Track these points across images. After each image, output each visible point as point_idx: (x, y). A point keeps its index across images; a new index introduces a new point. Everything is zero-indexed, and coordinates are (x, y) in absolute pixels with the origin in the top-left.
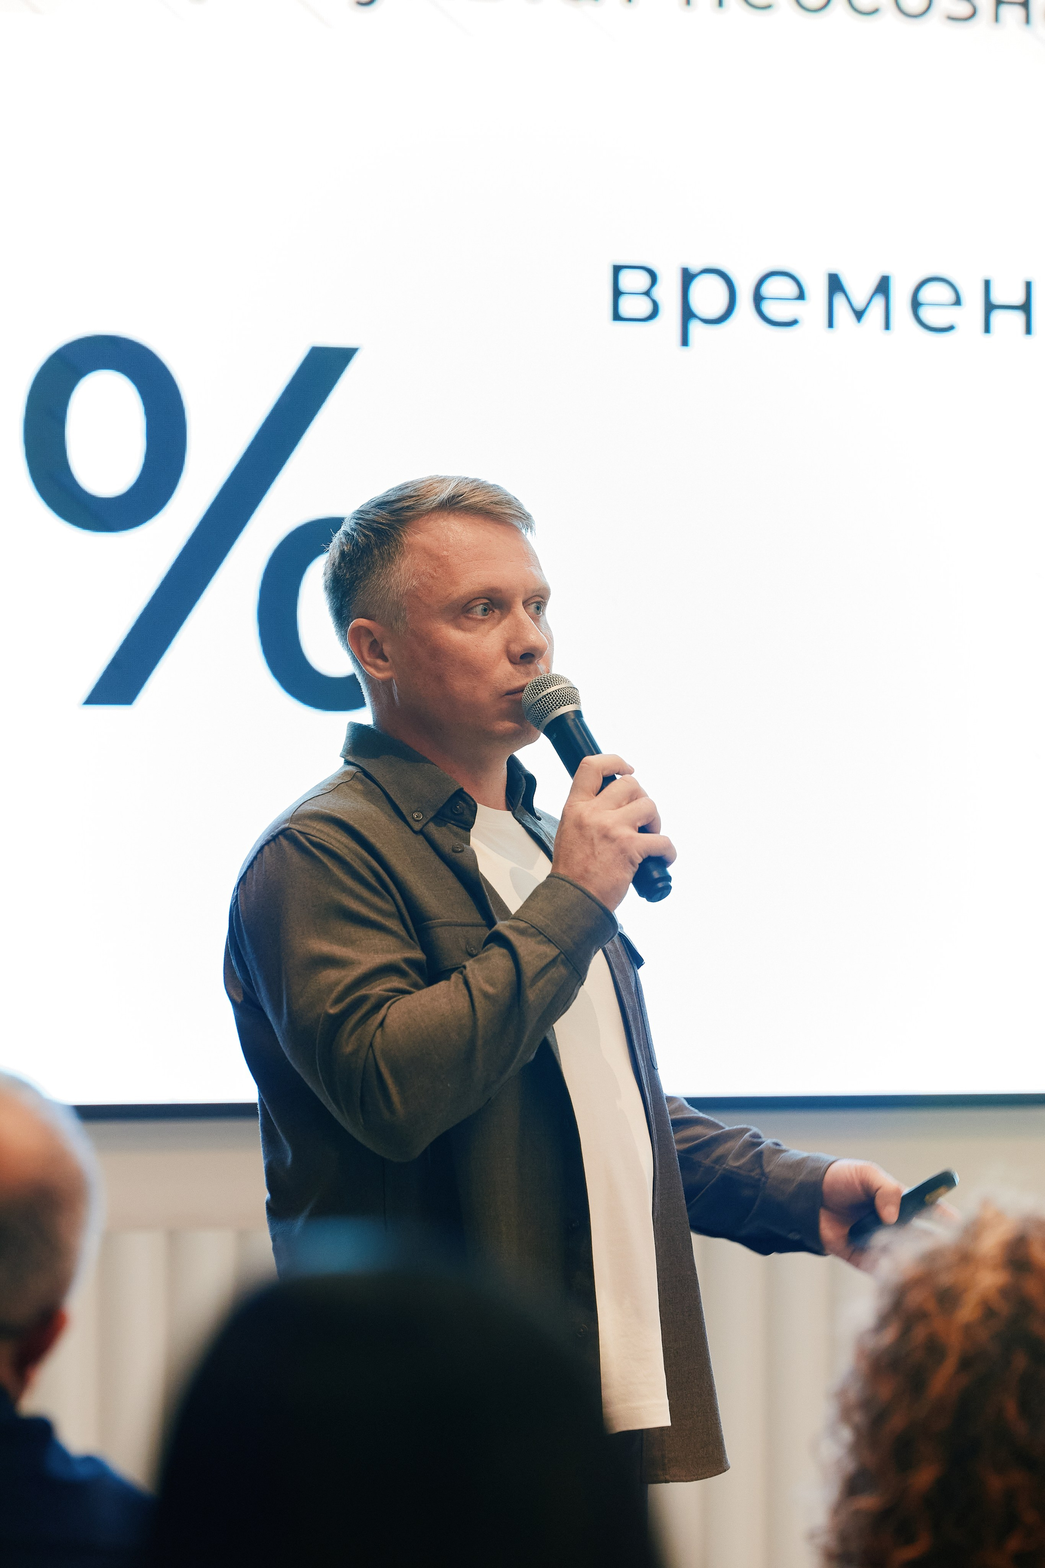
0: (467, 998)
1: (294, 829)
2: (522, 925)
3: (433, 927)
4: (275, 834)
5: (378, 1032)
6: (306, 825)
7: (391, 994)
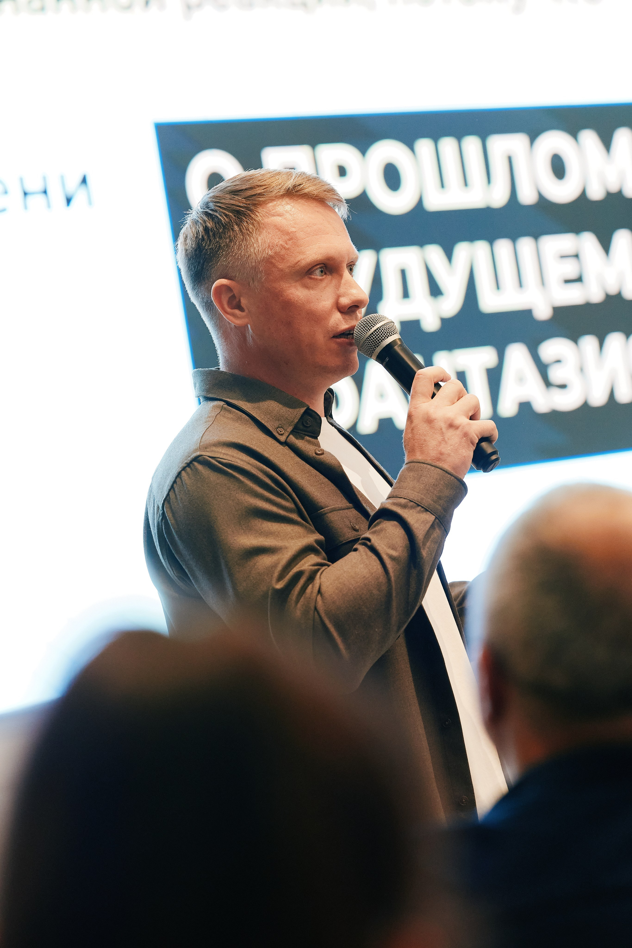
0: (378, 562)
1: (205, 456)
2: (403, 501)
3: (325, 514)
4: (189, 462)
5: (318, 597)
6: (212, 451)
7: (316, 567)
